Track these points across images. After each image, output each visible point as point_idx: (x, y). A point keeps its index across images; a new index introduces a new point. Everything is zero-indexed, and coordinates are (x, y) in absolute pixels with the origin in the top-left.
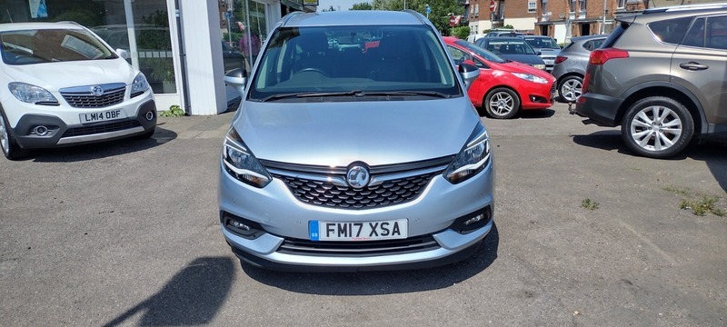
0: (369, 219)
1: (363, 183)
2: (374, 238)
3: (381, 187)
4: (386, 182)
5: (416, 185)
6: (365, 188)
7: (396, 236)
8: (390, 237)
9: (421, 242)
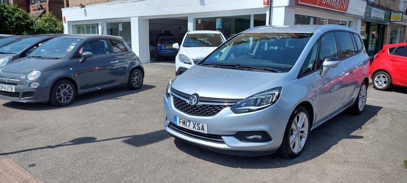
0: (193, 121)
1: (194, 103)
2: (194, 130)
3: (201, 107)
4: (204, 105)
5: (216, 110)
6: (195, 106)
7: (202, 132)
8: (200, 131)
9: (217, 138)
